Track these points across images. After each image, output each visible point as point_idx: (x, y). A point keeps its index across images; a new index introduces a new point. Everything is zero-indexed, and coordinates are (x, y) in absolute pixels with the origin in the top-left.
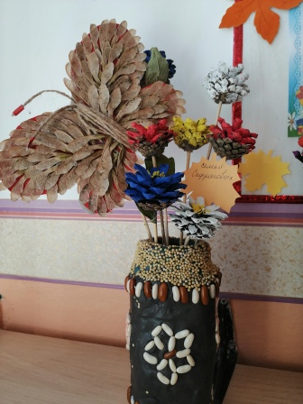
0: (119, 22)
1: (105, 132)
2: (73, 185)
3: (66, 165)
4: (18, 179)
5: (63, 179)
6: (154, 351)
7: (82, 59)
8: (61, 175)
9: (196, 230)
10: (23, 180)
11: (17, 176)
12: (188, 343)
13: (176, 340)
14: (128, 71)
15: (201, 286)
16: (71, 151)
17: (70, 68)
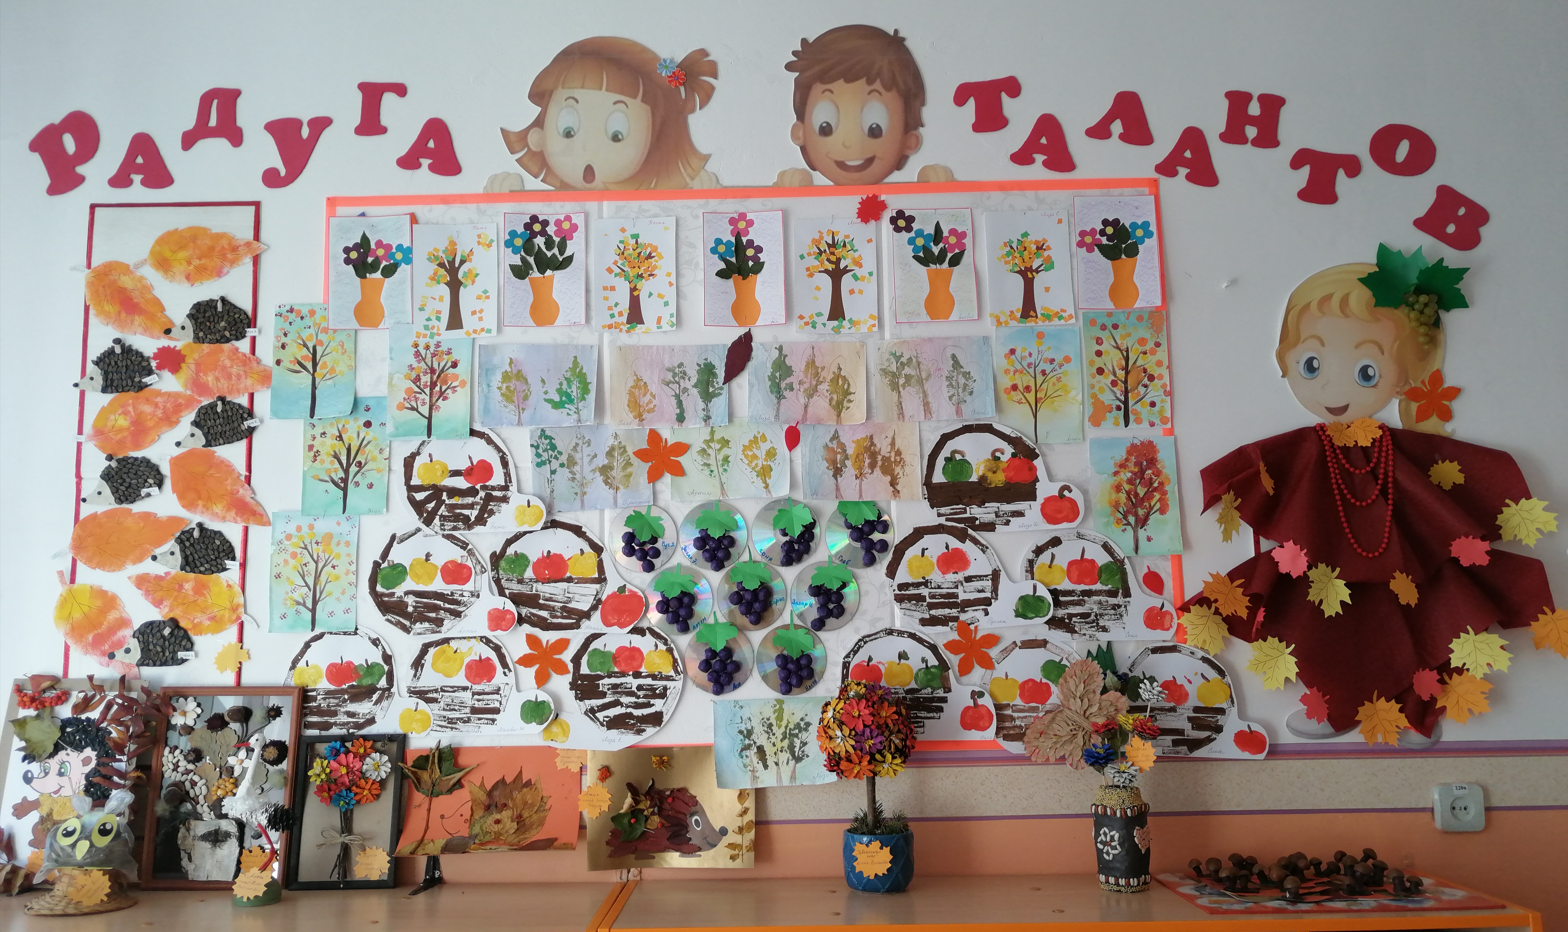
1: (1079, 724)
6: (1102, 842)
12: (1117, 837)
13: (1111, 835)
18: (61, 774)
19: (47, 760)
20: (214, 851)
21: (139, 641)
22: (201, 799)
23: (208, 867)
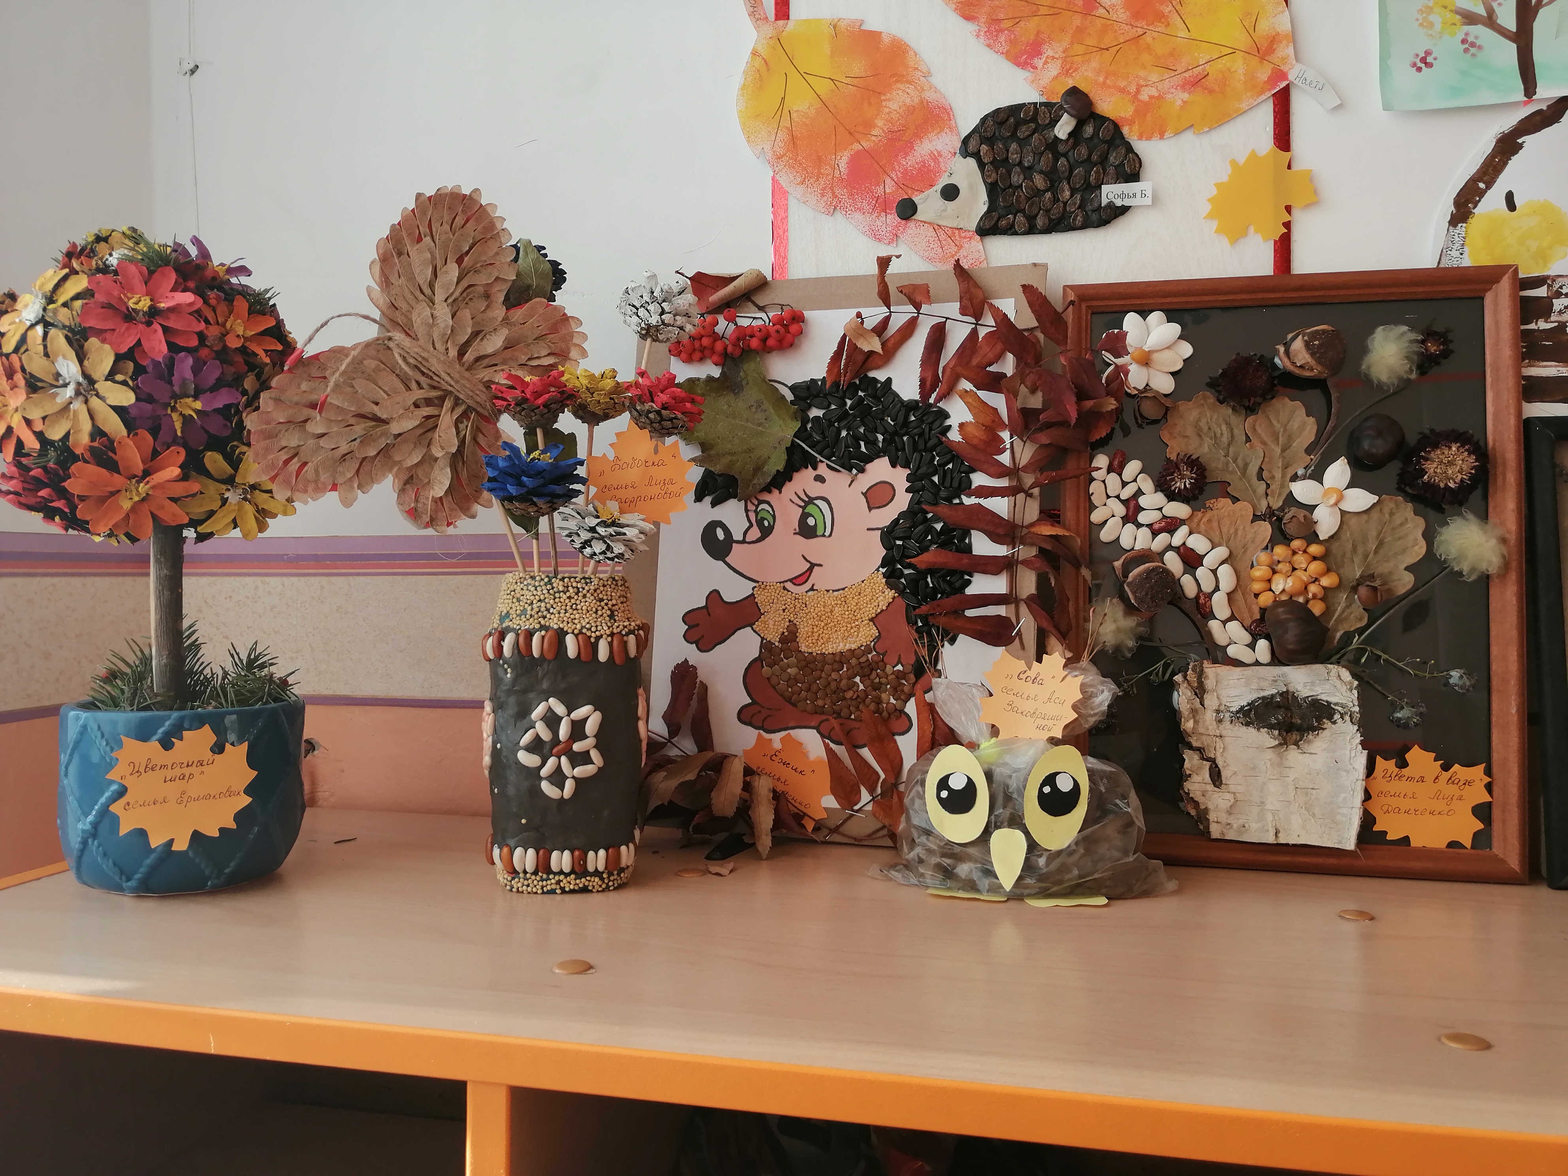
0: (466, 191)
1: (444, 385)
2: (384, 476)
3: (374, 441)
4: (287, 462)
5: (366, 467)
6: (536, 746)
7: (400, 254)
8: (364, 459)
9: (604, 547)
10: (294, 465)
11: (284, 456)
12: (591, 727)
13: (573, 721)
14: (482, 279)
15: (612, 635)
16: (384, 417)
17: (377, 268)
18: (807, 531)
19: (766, 496)
20: (1281, 757)
21: (981, 165)
22: (1220, 605)
23: (1272, 803)
